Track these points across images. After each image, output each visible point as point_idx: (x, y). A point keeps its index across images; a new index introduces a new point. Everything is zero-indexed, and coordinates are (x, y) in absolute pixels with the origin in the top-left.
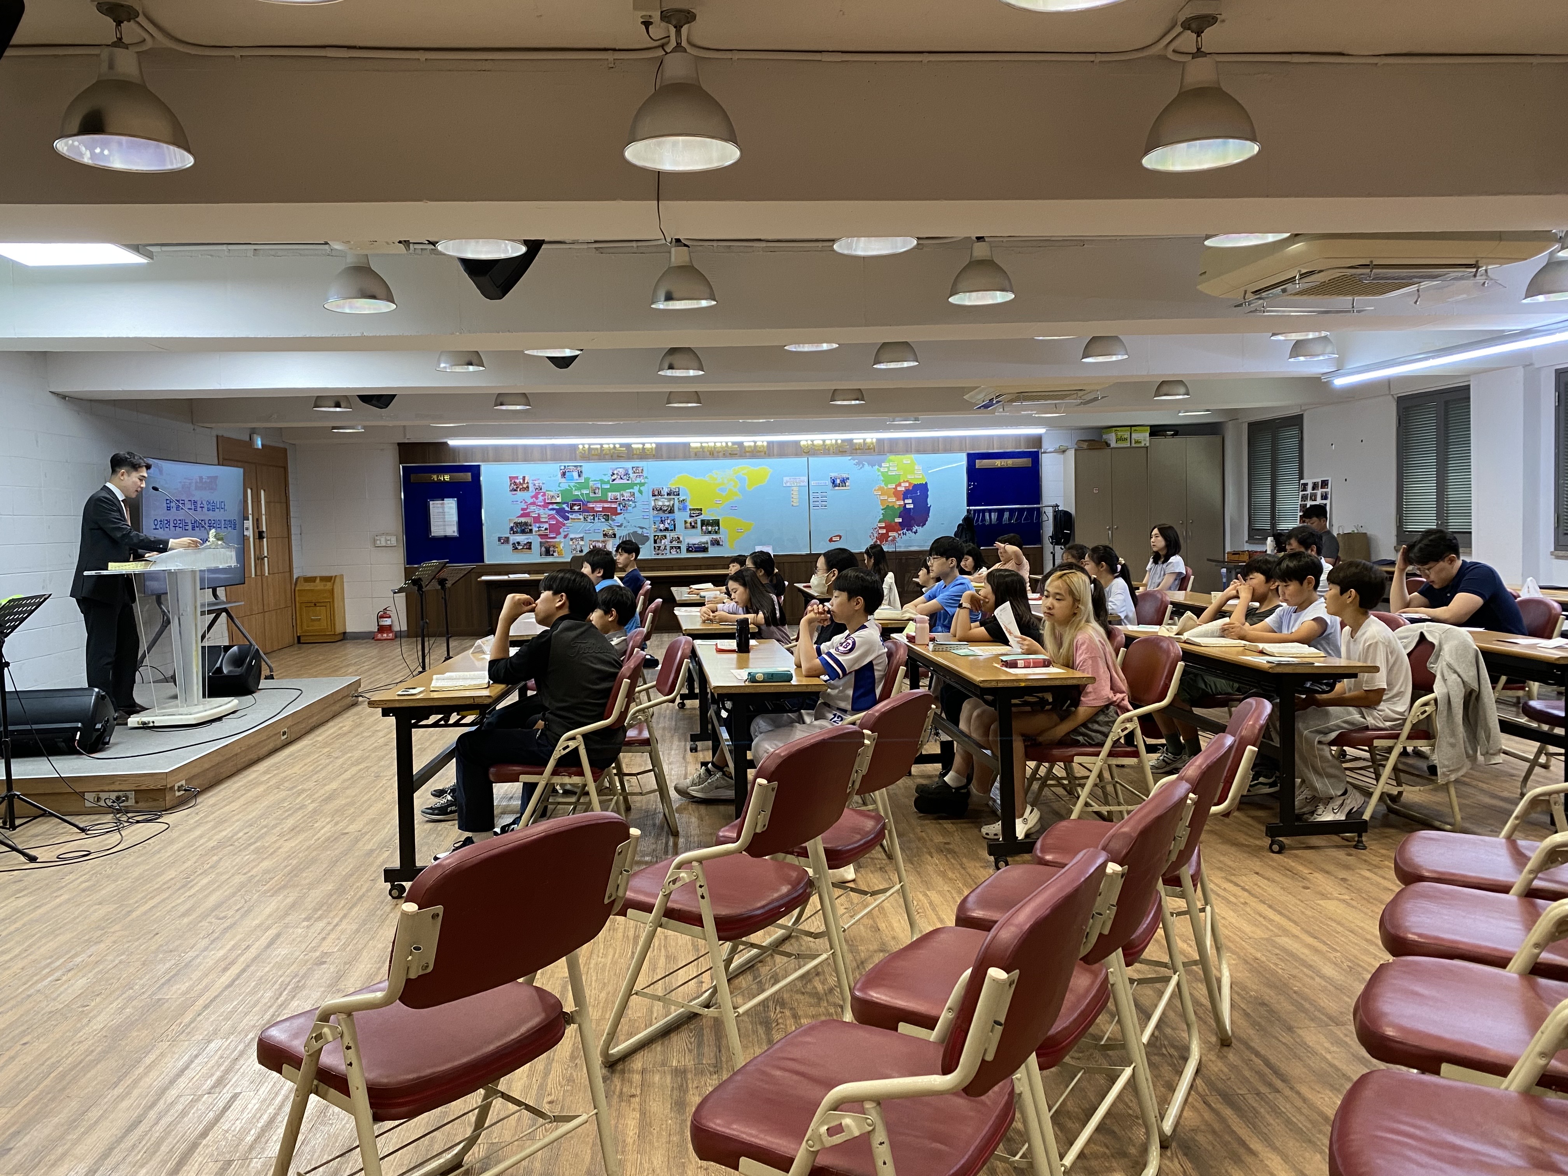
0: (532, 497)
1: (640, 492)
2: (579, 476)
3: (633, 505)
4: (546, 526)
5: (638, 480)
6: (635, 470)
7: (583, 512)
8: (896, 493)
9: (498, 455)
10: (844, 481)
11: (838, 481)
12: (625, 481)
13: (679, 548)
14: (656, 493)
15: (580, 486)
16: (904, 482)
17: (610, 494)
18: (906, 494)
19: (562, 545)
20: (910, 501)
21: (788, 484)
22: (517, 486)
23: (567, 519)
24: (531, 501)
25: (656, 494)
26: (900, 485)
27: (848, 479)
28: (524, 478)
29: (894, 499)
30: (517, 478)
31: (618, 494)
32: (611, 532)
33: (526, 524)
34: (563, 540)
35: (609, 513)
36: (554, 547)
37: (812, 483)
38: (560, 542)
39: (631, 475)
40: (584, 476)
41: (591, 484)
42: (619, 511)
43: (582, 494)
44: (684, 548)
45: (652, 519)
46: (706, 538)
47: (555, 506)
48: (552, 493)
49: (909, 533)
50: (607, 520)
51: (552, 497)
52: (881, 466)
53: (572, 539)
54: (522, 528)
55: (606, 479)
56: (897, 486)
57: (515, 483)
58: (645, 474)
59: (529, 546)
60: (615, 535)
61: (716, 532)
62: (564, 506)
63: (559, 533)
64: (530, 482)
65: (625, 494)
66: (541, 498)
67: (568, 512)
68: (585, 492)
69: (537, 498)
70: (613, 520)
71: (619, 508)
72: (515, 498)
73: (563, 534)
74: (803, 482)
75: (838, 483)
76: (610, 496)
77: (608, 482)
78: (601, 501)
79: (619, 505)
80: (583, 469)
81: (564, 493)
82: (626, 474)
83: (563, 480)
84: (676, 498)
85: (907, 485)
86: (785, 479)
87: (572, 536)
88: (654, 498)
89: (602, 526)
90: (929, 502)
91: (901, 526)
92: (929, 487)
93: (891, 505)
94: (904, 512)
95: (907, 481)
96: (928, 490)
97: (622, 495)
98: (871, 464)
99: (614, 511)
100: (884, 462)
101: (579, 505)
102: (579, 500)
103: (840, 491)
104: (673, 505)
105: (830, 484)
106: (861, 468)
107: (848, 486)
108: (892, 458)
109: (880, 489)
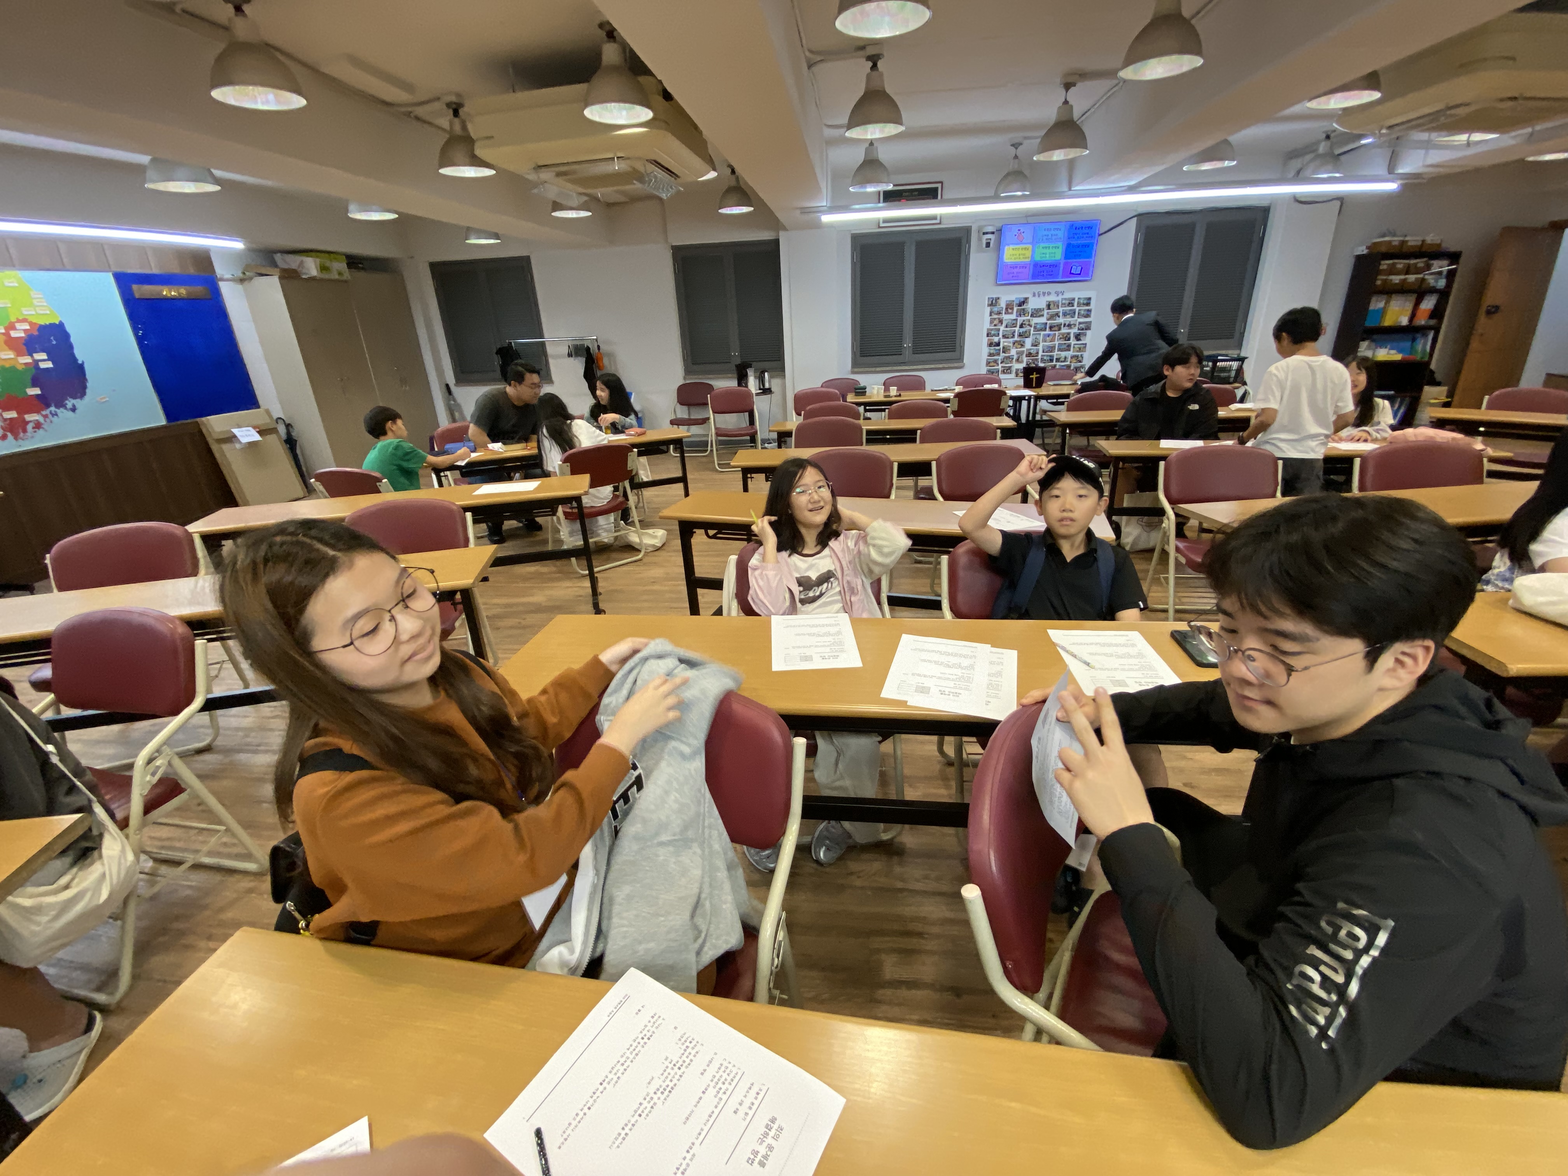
8: (11, 343)
16: (19, 321)
18: (30, 344)
20: (43, 356)
26: (11, 327)
29: (11, 355)
49: (63, 412)
56: (6, 329)
85: (27, 327)
90: (80, 354)
91: (43, 402)
92: (69, 328)
93: (7, 365)
94: (38, 377)
95: (24, 320)
96: (67, 336)
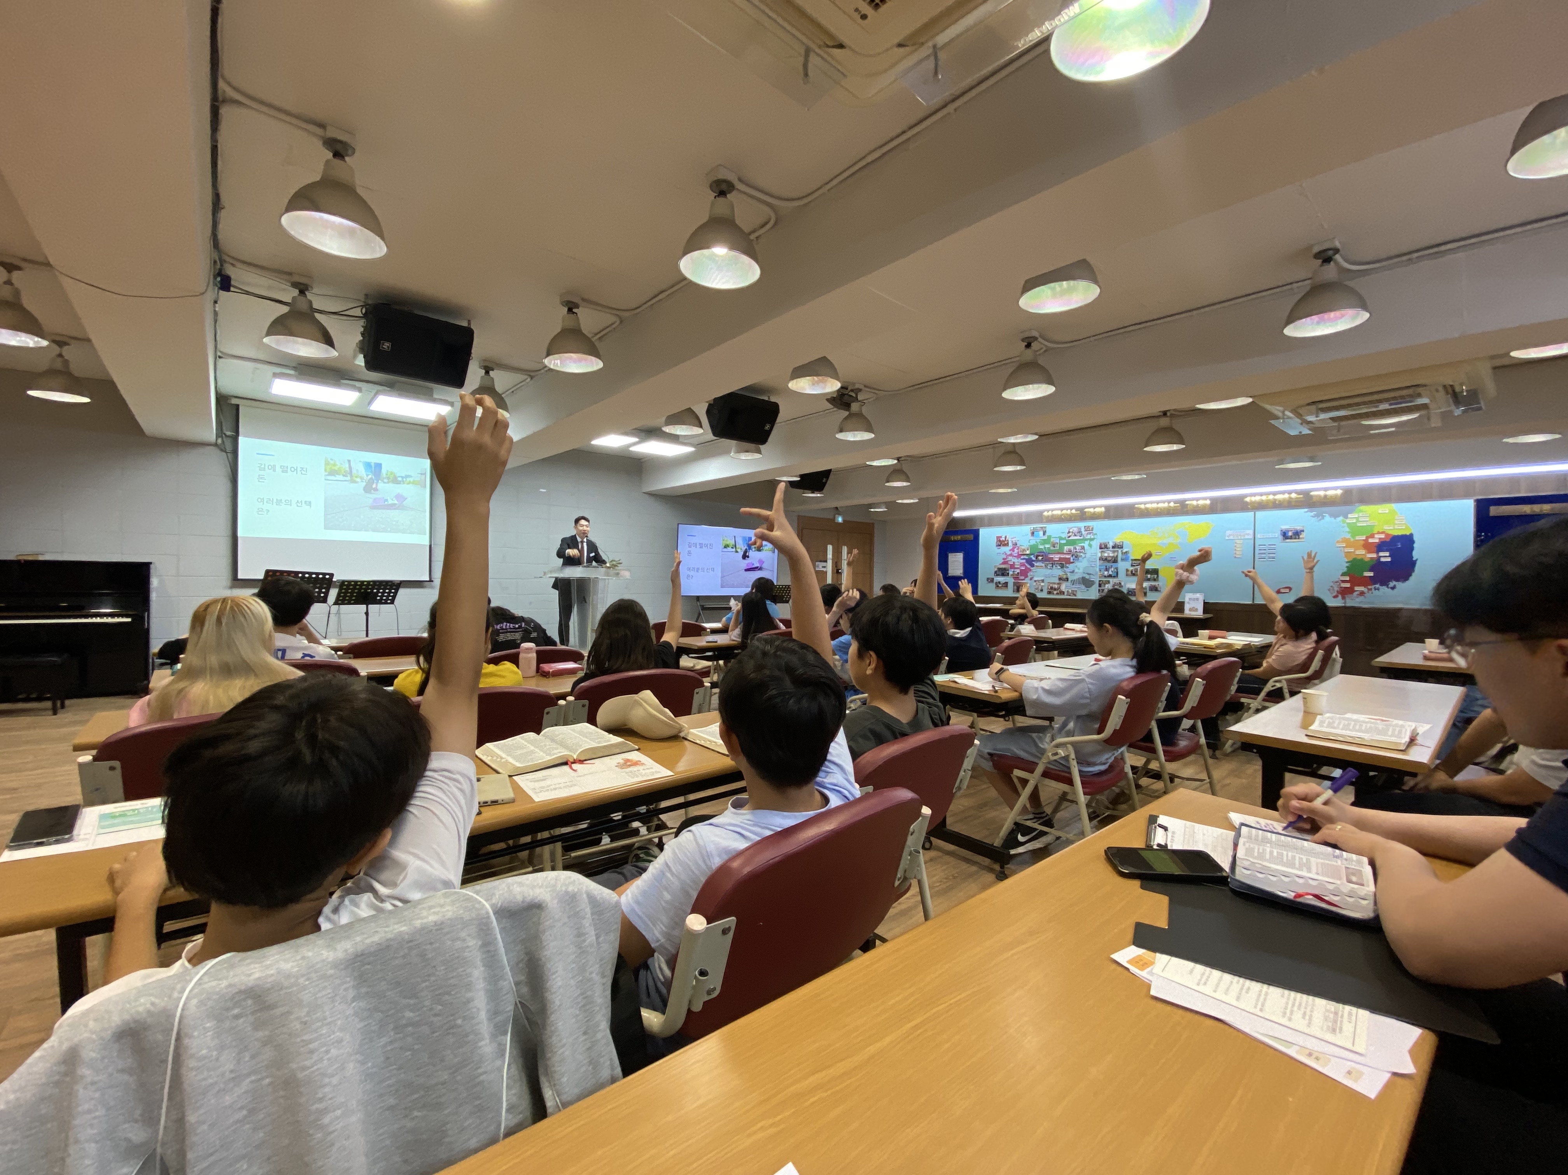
0: (1010, 550)
1: (1090, 545)
2: (1044, 534)
3: (1083, 556)
4: (1018, 571)
5: (1089, 537)
6: (1087, 529)
7: (1045, 561)
8: (1367, 546)
9: (992, 521)
10: (1297, 534)
11: (1290, 534)
12: (1078, 538)
15: (1044, 542)
16: (1379, 533)
17: (1065, 547)
18: (1381, 546)
20: (1387, 554)
21: (1231, 537)
22: (1001, 543)
23: (1033, 566)
24: (1009, 553)
25: (1103, 547)
26: (1372, 536)
27: (1303, 531)
28: (1006, 537)
29: (1363, 552)
30: (1001, 537)
31: (1072, 548)
32: (1065, 577)
33: (1005, 569)
34: (1029, 582)
35: (1063, 563)
37: (1258, 536)
39: (1084, 533)
40: (1047, 534)
41: (1052, 540)
42: (1072, 561)
43: (1045, 548)
45: (1098, 567)
47: (1026, 557)
48: (1023, 547)
49: (1384, 589)
50: (1062, 567)
51: (1024, 550)
52: (1346, 517)
54: (1002, 572)
55: (1063, 536)
56: (1367, 538)
57: (1000, 541)
58: (1094, 532)
59: (1006, 585)
60: (1067, 579)
62: (1032, 556)
64: (1010, 540)
65: (1077, 548)
66: (1016, 551)
67: (1034, 561)
68: (1047, 546)
69: (1014, 551)
70: (1068, 567)
71: (1072, 558)
72: (999, 551)
73: (1030, 577)
74: (1248, 534)
75: (1287, 536)
76: (1066, 548)
77: (1064, 539)
78: (1059, 553)
79: (1072, 555)
80: (1048, 530)
81: (1033, 547)
82: (1080, 532)
83: (1032, 538)
84: (1120, 551)
85: (1383, 536)
86: (1228, 532)
87: (1035, 578)
88: (1101, 550)
89: (1058, 572)
90: (1415, 555)
91: (1373, 581)
92: (1415, 538)
93: (1359, 557)
94: (1377, 566)
95: (1382, 533)
96: (1413, 542)
97: (1076, 549)
98: (1335, 516)
99: (1068, 561)
100: (1351, 513)
101: (1042, 556)
102: (1043, 552)
103: (1292, 544)
104: (1117, 556)
105: (1281, 537)
106: (1320, 520)
107: (1303, 538)
108: (1363, 508)
109: (1345, 540)
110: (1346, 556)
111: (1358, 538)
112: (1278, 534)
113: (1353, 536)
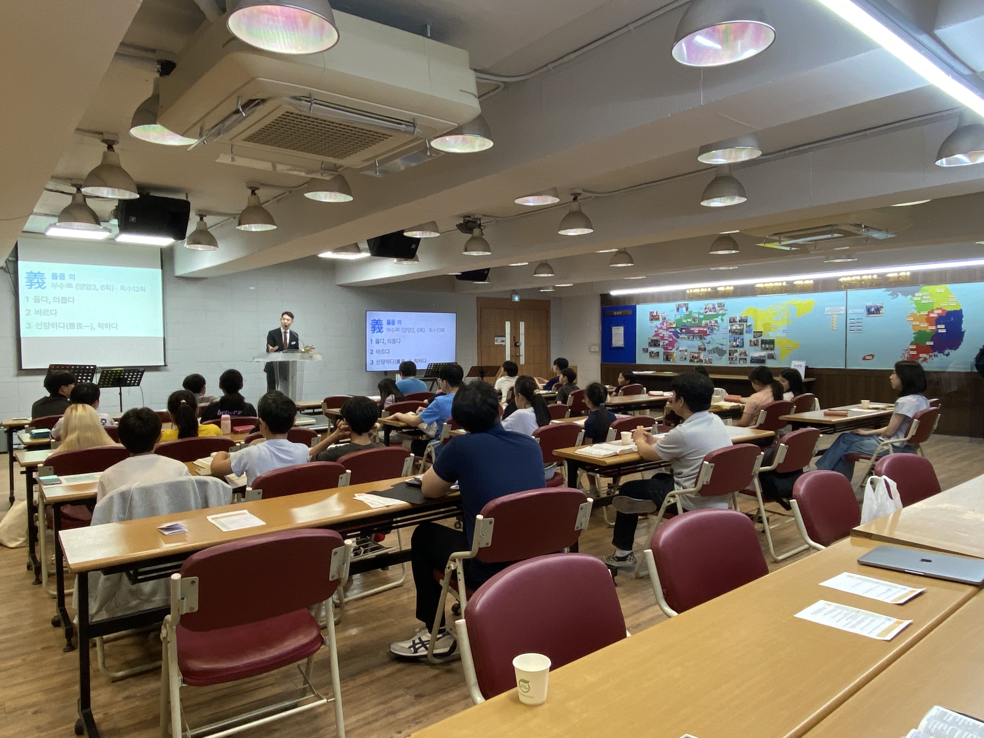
0: (661, 324)
1: (722, 320)
2: (687, 310)
3: (717, 329)
4: (667, 342)
5: (721, 312)
6: (720, 305)
7: (688, 333)
8: (929, 320)
9: (646, 299)
10: (878, 310)
11: (873, 310)
12: (713, 313)
13: (746, 359)
14: (732, 321)
15: (687, 317)
16: (937, 309)
18: (939, 320)
19: (675, 355)
20: (942, 326)
21: (829, 313)
22: (654, 317)
23: (678, 337)
24: (660, 326)
26: (932, 311)
27: (882, 307)
28: (657, 313)
29: (926, 325)
30: (653, 312)
31: (708, 321)
32: (703, 347)
33: (657, 341)
34: (675, 351)
35: (702, 335)
36: (671, 355)
37: (849, 311)
38: (674, 353)
39: (717, 308)
40: (689, 310)
41: (693, 315)
43: (687, 322)
44: (749, 360)
45: (728, 339)
46: (763, 353)
47: (673, 330)
48: (671, 322)
49: (941, 356)
50: (701, 339)
51: (671, 324)
52: (914, 296)
53: (680, 351)
54: (654, 343)
55: (702, 311)
56: (929, 313)
57: (652, 316)
58: (725, 308)
59: (658, 354)
60: (705, 349)
61: (772, 349)
62: (677, 329)
63: (673, 347)
64: (660, 315)
66: (665, 324)
67: (679, 333)
68: (689, 320)
69: (663, 325)
70: (705, 339)
71: (708, 331)
72: (652, 325)
73: (676, 347)
74: (842, 310)
75: (871, 311)
76: (704, 322)
77: (702, 314)
78: (698, 327)
79: (709, 328)
80: (689, 306)
81: (678, 321)
82: (714, 308)
83: (677, 313)
84: (745, 324)
85: (940, 312)
86: (826, 309)
87: (680, 349)
88: (730, 324)
89: (697, 343)
90: (964, 327)
91: (933, 349)
92: (964, 313)
93: (923, 329)
94: (936, 336)
95: (940, 309)
96: (962, 316)
97: (711, 322)
98: (905, 294)
99: (705, 333)
100: (917, 292)
101: (685, 329)
102: (686, 326)
103: (874, 318)
104: (743, 329)
105: (866, 312)
106: (895, 298)
107: (882, 313)
108: (926, 288)
109: (913, 315)
110: (913, 329)
111: (922, 313)
112: (864, 311)
113: (919, 312)
